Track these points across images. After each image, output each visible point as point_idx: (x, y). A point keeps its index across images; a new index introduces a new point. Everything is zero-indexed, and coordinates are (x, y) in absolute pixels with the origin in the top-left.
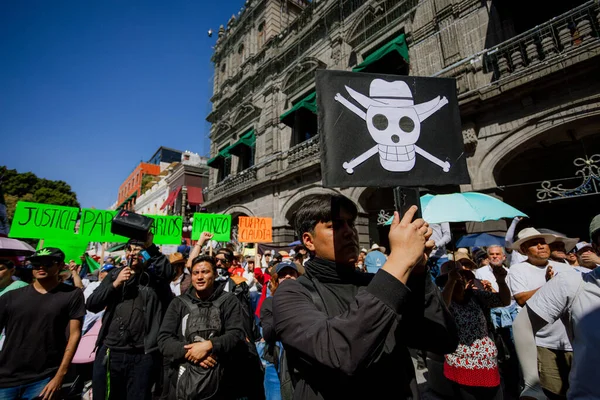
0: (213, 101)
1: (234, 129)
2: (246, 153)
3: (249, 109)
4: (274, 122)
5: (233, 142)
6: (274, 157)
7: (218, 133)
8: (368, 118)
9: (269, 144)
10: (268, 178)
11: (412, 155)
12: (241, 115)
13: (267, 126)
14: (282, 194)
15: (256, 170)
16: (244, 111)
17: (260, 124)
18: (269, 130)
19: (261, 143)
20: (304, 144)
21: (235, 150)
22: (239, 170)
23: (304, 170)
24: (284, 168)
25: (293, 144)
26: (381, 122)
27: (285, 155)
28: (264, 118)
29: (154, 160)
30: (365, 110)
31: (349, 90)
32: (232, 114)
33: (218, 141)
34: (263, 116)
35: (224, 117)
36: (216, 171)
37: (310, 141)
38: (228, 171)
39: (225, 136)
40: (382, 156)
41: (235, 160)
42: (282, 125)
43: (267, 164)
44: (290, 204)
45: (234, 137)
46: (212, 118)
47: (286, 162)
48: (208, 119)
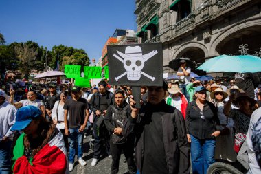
0: (136, 3)
1: (147, 16)
2: (154, 28)
3: (154, 5)
4: (167, 9)
5: (147, 23)
6: (168, 29)
7: (140, 19)
8: (124, 62)
9: (165, 23)
10: (166, 40)
11: (140, 75)
12: (150, 9)
13: (163, 13)
14: (173, 48)
15: (159, 36)
16: (151, 6)
17: (160, 12)
18: (164, 14)
19: (161, 22)
20: (183, 20)
21: (149, 28)
22: (151, 38)
23: (184, 34)
24: (173, 34)
25: (177, 20)
26: (129, 63)
27: (174, 27)
28: (162, 8)
29: (114, 36)
30: (123, 59)
31: (118, 52)
32: (146, 8)
33: (140, 24)
34: (161, 8)
35: (142, 11)
36: (141, 38)
37: (186, 18)
38: (146, 39)
39: (143, 21)
40: (128, 75)
41: (149, 32)
42: (171, 11)
43: (164, 33)
44: (177, 53)
45: (148, 20)
46: (137, 12)
47: (174, 31)
48: (135, 13)
